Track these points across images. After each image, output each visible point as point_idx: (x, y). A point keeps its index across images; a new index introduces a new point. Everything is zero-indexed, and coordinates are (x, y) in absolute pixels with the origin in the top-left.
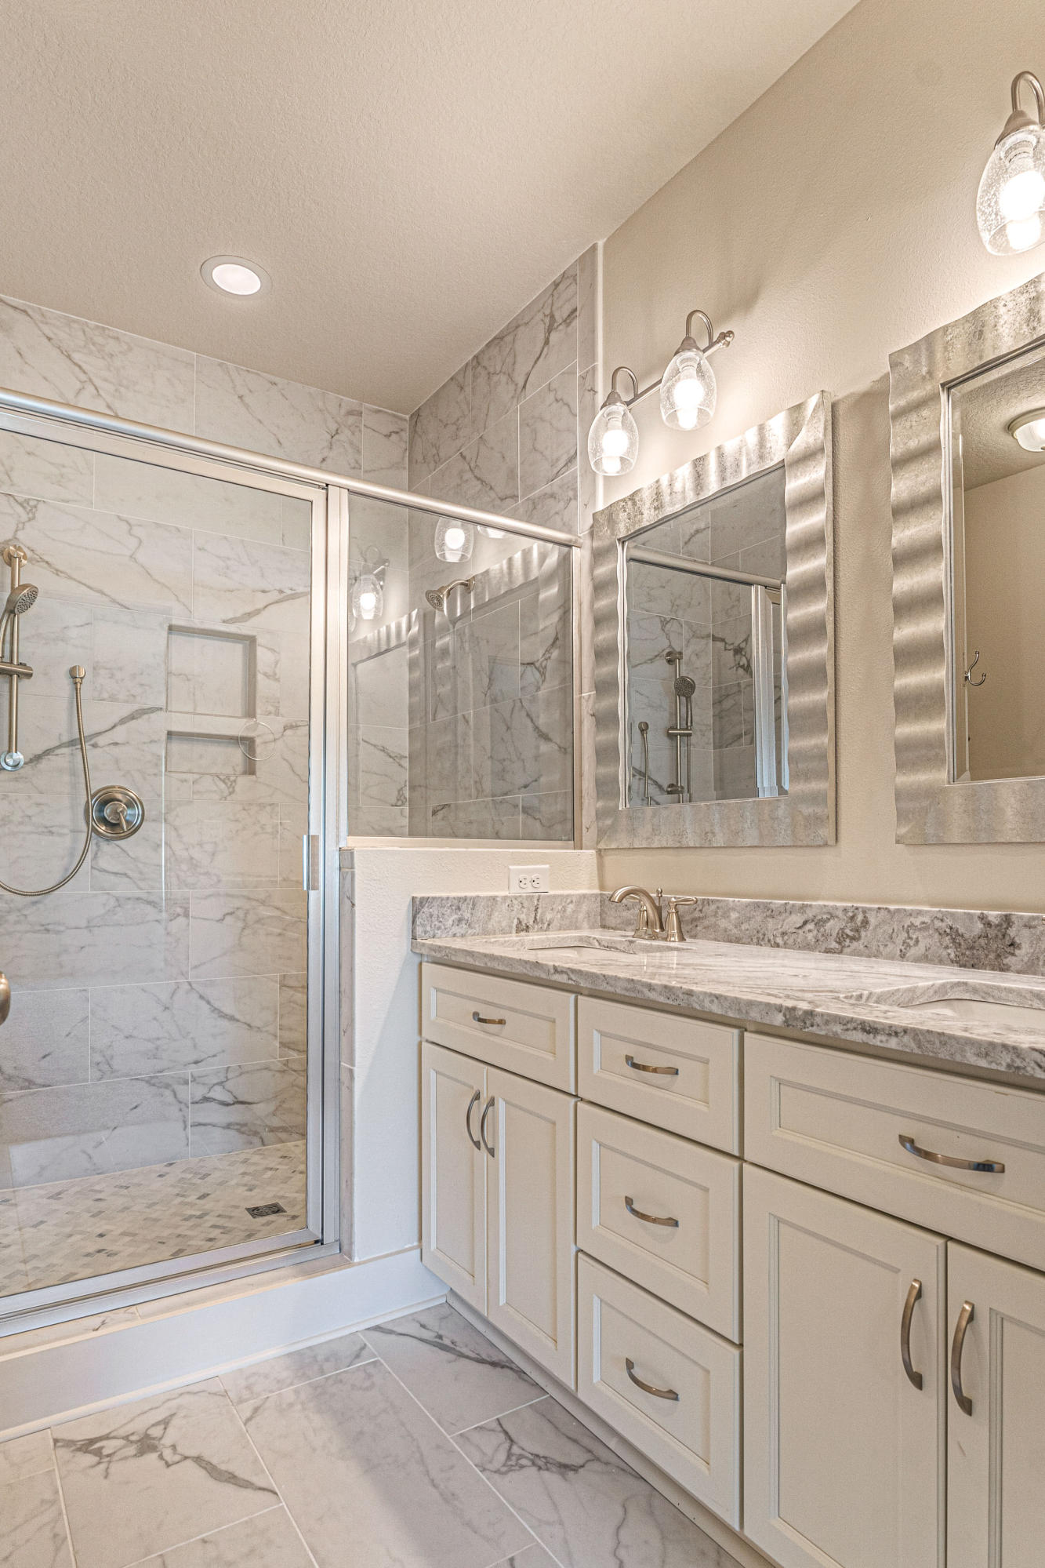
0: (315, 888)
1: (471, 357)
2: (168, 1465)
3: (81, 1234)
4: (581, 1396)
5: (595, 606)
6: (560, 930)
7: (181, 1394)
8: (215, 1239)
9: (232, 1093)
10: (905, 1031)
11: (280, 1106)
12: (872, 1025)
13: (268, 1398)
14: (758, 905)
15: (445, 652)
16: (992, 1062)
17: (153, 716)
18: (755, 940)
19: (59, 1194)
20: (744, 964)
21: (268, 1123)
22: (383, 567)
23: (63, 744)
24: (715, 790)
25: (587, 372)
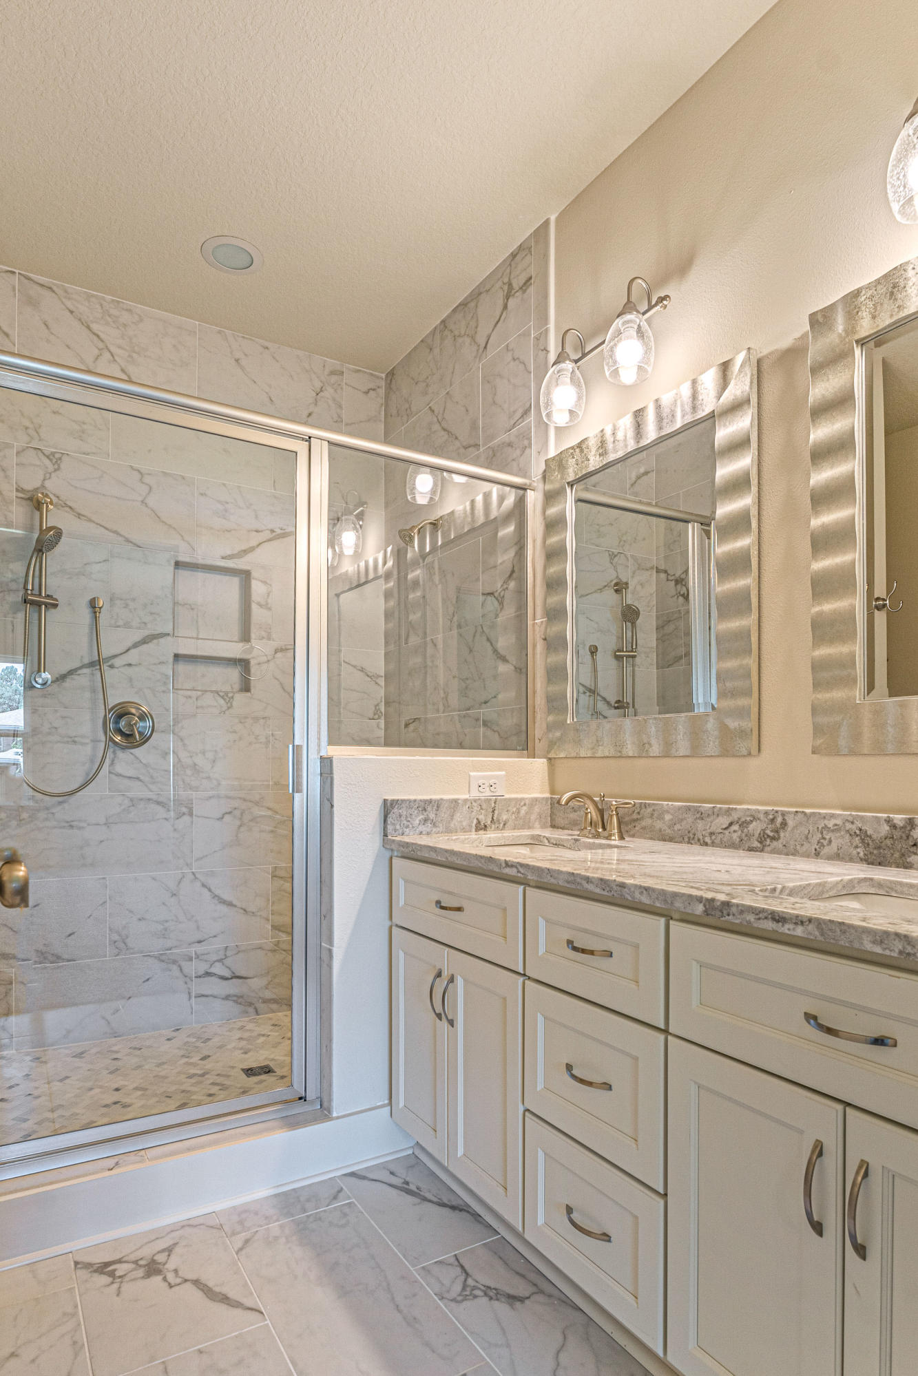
0: (299, 791)
1: (439, 322)
2: (171, 1286)
3: (100, 1088)
4: (527, 1236)
5: (547, 542)
6: (514, 829)
7: (183, 1227)
8: (214, 1094)
9: (230, 969)
10: (810, 920)
11: (272, 981)
12: (781, 914)
13: (257, 1231)
14: (689, 808)
15: (416, 583)
16: (886, 949)
17: (162, 640)
18: (686, 840)
19: (82, 1053)
20: (674, 860)
21: (262, 996)
22: (362, 508)
23: (85, 665)
24: (658, 705)
25: (541, 334)
